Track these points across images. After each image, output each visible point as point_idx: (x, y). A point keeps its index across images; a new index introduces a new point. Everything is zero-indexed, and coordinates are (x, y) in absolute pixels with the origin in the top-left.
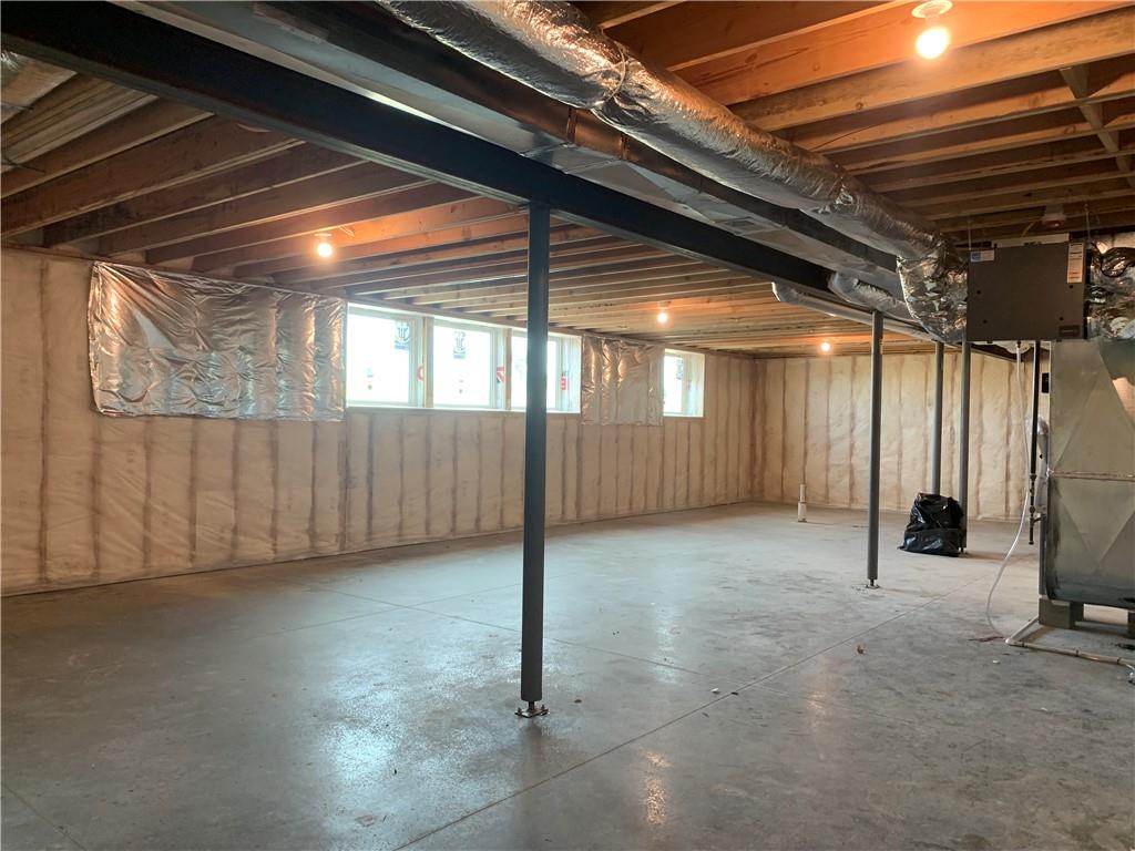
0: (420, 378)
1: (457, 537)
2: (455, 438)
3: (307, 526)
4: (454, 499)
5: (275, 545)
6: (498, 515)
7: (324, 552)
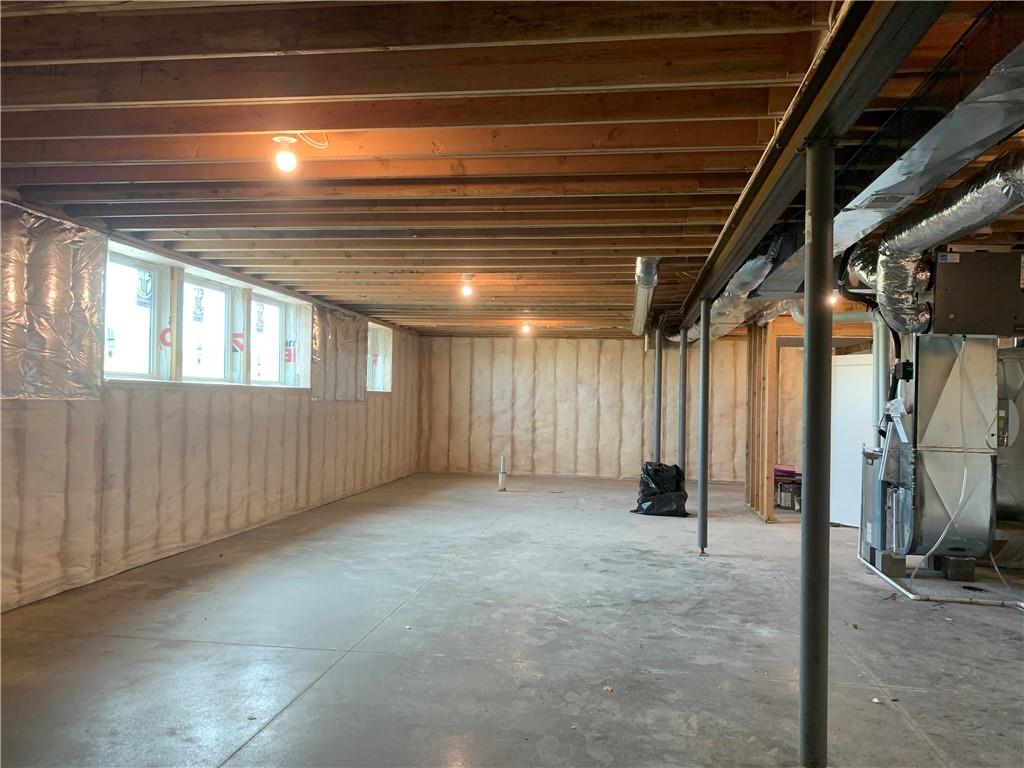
0: (166, 343)
1: (211, 540)
2: (209, 419)
3: (57, 548)
4: (207, 494)
5: (19, 580)
6: (245, 511)
7: (78, 583)
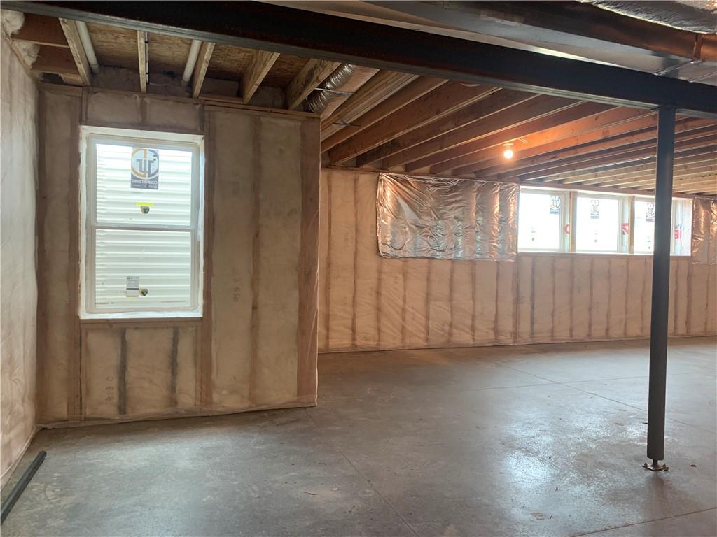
0: (567, 232)
2: (591, 273)
3: (492, 326)
4: (590, 314)
5: (474, 336)
6: (623, 327)
7: (503, 343)
